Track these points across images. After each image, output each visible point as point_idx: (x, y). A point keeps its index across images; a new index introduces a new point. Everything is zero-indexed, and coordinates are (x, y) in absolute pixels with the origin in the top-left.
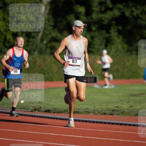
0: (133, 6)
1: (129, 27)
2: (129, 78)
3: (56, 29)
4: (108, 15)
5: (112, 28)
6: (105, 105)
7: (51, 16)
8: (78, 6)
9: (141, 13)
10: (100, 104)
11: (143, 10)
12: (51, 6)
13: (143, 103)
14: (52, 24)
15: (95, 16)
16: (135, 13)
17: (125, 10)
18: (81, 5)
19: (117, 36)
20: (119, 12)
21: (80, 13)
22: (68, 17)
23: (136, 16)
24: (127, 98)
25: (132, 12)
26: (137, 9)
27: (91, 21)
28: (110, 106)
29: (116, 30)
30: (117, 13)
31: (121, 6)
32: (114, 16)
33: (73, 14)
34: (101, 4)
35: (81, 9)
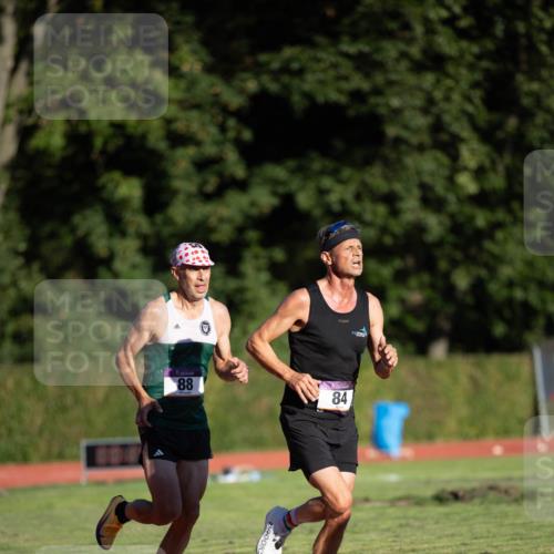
0: (323, 172)
3: (36, 267)
4: (232, 208)
5: (248, 255)
6: (223, 544)
7: (13, 216)
8: (116, 175)
9: (358, 197)
10: (205, 541)
11: (364, 184)
12: (14, 179)
13: (367, 531)
14: (22, 246)
15: (180, 212)
16: (333, 198)
17: (294, 184)
18: (129, 171)
19: (269, 284)
20: (274, 193)
21: (125, 202)
22: (77, 219)
23: (336, 207)
25: (322, 193)
26: (341, 182)
27: (166, 231)
28: (241, 547)
29: (263, 262)
30: (264, 199)
31: (278, 172)
32: (254, 212)
33: (99, 208)
34: (202, 165)
35: (129, 189)
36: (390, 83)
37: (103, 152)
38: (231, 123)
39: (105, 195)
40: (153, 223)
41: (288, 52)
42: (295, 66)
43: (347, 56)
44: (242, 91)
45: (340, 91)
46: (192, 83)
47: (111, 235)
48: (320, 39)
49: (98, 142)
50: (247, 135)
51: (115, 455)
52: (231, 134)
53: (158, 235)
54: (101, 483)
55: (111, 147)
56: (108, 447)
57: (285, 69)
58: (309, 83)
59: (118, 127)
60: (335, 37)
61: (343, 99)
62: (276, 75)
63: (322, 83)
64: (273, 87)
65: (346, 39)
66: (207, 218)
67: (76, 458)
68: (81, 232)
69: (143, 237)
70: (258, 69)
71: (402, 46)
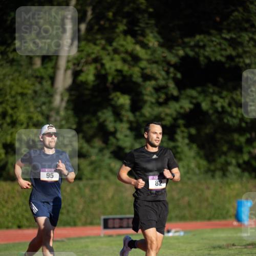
0: (214, 93)
1: (208, 130)
2: (209, 219)
3: (80, 136)
4: (172, 109)
5: (179, 131)
7: (70, 112)
8: (118, 94)
9: (230, 105)
11: (232, 98)
12: (71, 95)
14: (74, 127)
15: (147, 111)
16: (219, 105)
17: (201, 99)
18: (124, 92)
19: (188, 145)
20: (191, 103)
21: (122, 106)
22: (100, 114)
23: (220, 109)
24: (206, 252)
25: (213, 102)
26: (222, 97)
27: (141, 119)
29: (186, 135)
30: (187, 105)
31: (193, 93)
32: (182, 111)
33: (110, 108)
34: (158, 89)
35: (124, 100)
36: (245, 52)
37: (112, 83)
38: (172, 70)
39: (113, 103)
40: (135, 116)
41: (198, 37)
42: (201, 44)
43: (225, 39)
44: (177, 55)
45: (222, 55)
46: (154, 52)
47: (115, 121)
48: (213, 31)
49: (110, 78)
50: (179, 76)
51: (117, 223)
52: (172, 75)
53: (137, 122)
54: (110, 236)
55: (116, 81)
56: (114, 219)
57: (197, 45)
58: (208, 51)
59: (119, 71)
60: (220, 31)
61: (223, 59)
62: (192, 48)
63: (214, 51)
64: (191, 54)
65: (225, 31)
66: (160, 114)
67: (98, 224)
68: (101, 120)
69: (130, 122)
70: (184, 45)
71: (251, 35)
